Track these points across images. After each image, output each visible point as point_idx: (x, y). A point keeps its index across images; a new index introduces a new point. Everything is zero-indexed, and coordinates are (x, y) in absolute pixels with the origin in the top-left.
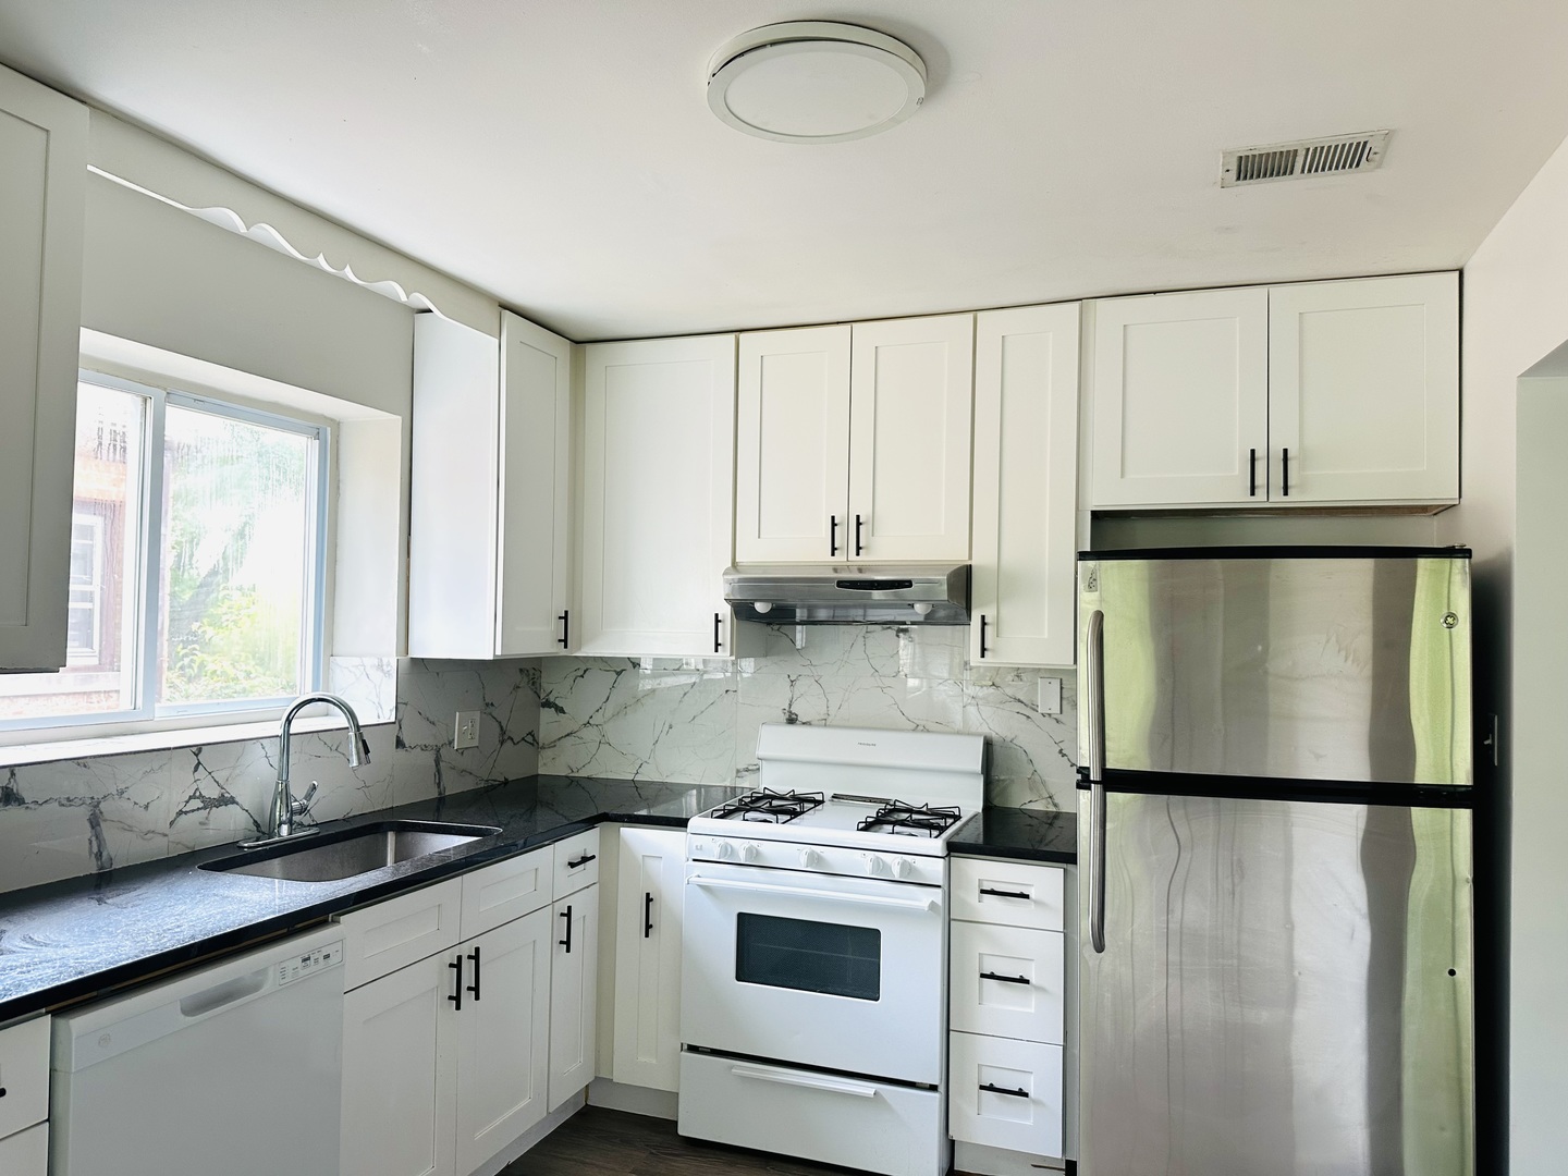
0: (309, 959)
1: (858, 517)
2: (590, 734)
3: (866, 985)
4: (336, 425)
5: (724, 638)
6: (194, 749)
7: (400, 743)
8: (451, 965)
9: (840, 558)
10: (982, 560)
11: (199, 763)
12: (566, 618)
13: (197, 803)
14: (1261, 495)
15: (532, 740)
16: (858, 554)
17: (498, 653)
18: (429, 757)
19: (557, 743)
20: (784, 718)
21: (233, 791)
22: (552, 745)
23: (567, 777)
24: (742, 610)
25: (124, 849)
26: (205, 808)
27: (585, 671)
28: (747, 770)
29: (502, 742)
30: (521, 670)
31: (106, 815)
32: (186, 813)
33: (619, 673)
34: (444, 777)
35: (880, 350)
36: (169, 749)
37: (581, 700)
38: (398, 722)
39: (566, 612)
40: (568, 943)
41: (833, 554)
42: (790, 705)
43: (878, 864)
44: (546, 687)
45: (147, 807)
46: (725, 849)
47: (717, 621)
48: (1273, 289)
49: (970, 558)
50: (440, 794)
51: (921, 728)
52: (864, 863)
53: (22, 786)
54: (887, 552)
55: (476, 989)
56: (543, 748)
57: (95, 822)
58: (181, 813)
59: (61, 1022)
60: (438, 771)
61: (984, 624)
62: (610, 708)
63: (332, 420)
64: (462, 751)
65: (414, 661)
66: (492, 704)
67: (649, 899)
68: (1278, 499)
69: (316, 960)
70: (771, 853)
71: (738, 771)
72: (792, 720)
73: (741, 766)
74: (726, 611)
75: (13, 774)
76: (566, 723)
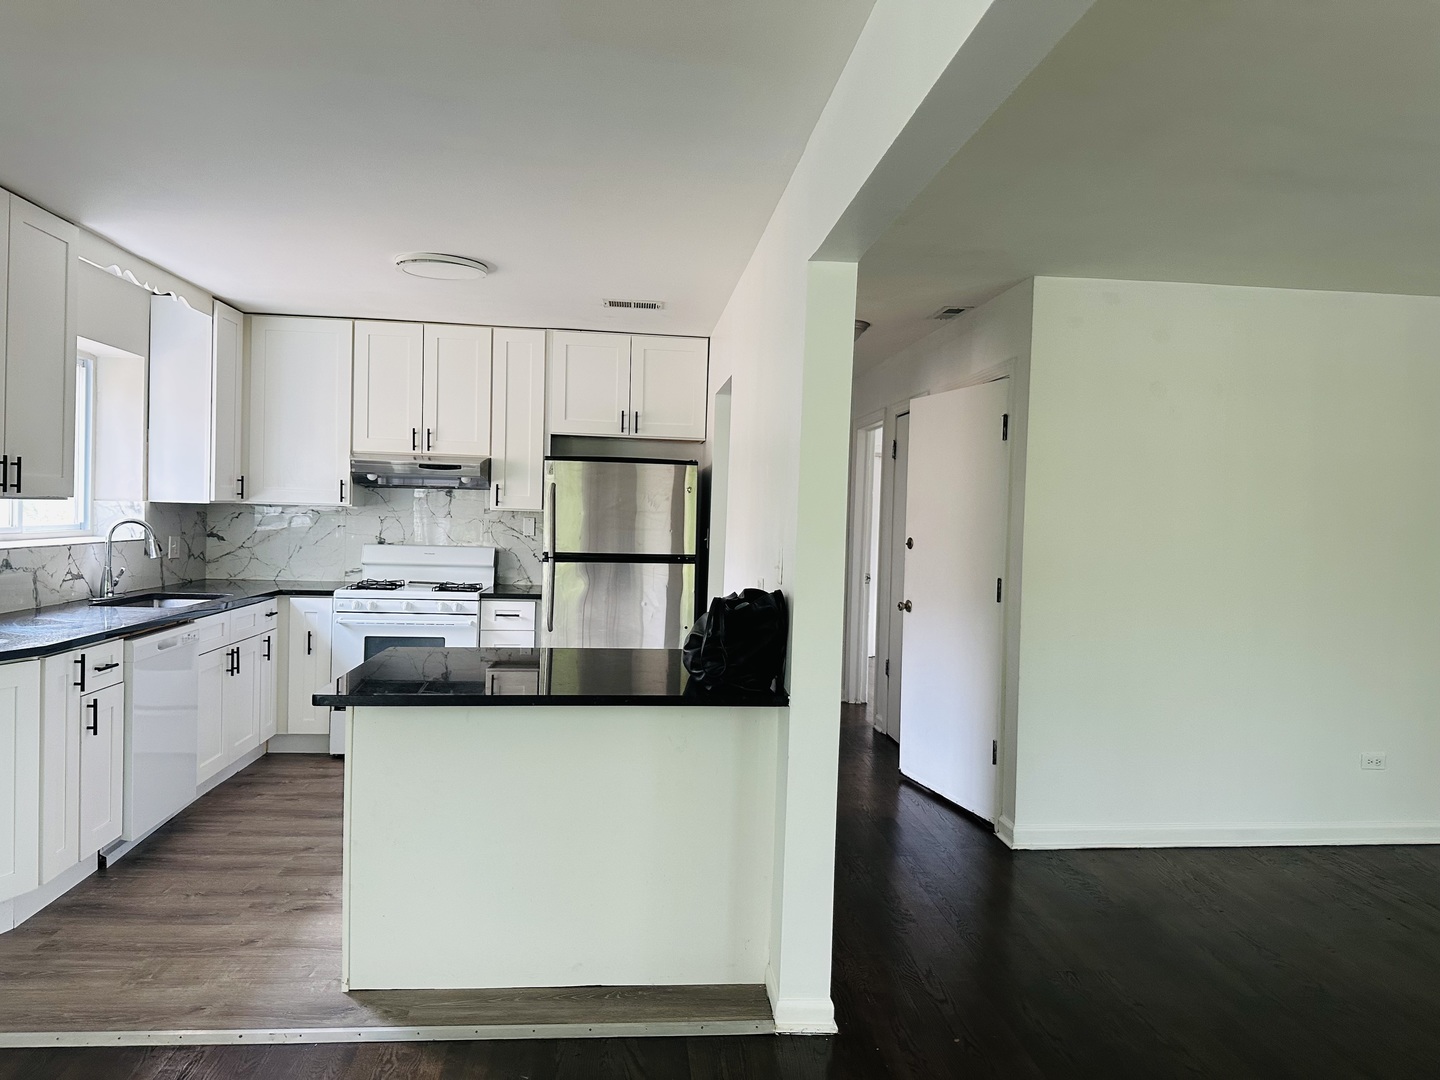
0: (190, 636)
1: (428, 430)
2: (241, 553)
4: (95, 358)
5: (346, 494)
6: (68, 547)
8: (228, 654)
9: (418, 451)
10: (497, 456)
11: (70, 554)
12: (242, 480)
13: (70, 576)
14: (626, 431)
15: (202, 558)
16: (427, 450)
17: (212, 499)
19: (220, 559)
20: (376, 541)
21: (82, 573)
22: (216, 560)
23: (227, 579)
24: (359, 479)
25: (47, 599)
26: (73, 579)
27: (240, 514)
28: (352, 572)
29: (189, 557)
30: (197, 513)
31: (38, 579)
32: (66, 581)
34: (164, 575)
35: (440, 340)
36: (59, 546)
37: (236, 533)
39: (244, 477)
40: (268, 655)
41: (413, 450)
42: (381, 533)
43: (444, 606)
44: (211, 523)
45: (52, 576)
46: (357, 605)
47: (342, 484)
48: (634, 337)
49: (491, 455)
50: (162, 585)
52: (438, 607)
53: (12, 560)
54: (446, 448)
55: (238, 668)
56: (210, 562)
57: (35, 581)
58: (64, 581)
59: (127, 642)
60: (161, 572)
61: (497, 489)
62: (258, 537)
64: (172, 560)
66: (186, 533)
67: (309, 635)
68: (633, 434)
70: (383, 605)
71: (346, 573)
72: (381, 543)
73: (348, 570)
74: (347, 479)
75: (9, 553)
76: (226, 547)
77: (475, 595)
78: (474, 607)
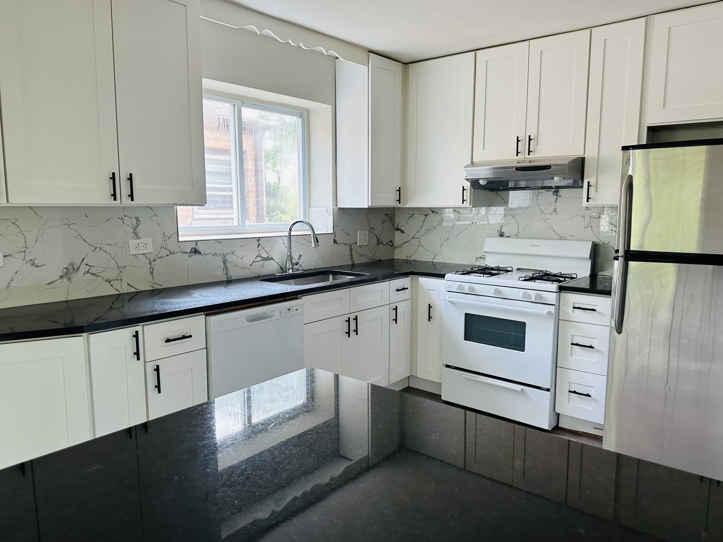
0: (290, 309)
1: (530, 136)
2: (414, 242)
3: (520, 345)
4: (308, 111)
5: (467, 197)
6: (257, 239)
7: (335, 242)
8: (346, 321)
9: (520, 157)
10: (590, 153)
11: (259, 244)
12: (399, 190)
13: (259, 259)
15: (391, 244)
16: (529, 154)
17: (370, 205)
18: (348, 248)
19: (402, 246)
20: (498, 234)
21: (272, 255)
22: (400, 246)
23: (405, 260)
24: (475, 183)
25: (234, 273)
26: (262, 261)
27: (412, 215)
28: (481, 258)
29: (378, 244)
30: (386, 214)
31: (228, 260)
32: (256, 262)
33: (426, 216)
34: (354, 256)
35: (543, 52)
36: (248, 238)
37: (411, 227)
38: (334, 233)
39: (400, 188)
40: (396, 320)
41: (517, 155)
42: (501, 228)
43: (525, 295)
44: (397, 222)
45: (242, 258)
46: (459, 287)
47: (464, 190)
49: (584, 154)
50: (352, 263)
51: (563, 238)
52: (519, 294)
53: (200, 248)
54: (544, 153)
55: (356, 331)
56: (396, 248)
57: (225, 262)
58: (253, 262)
59: (207, 317)
60: (351, 254)
61: (589, 186)
62: (423, 231)
63: (306, 109)
64: (361, 247)
65: (340, 208)
66: (373, 228)
67: (430, 307)
69: (293, 310)
70: (479, 289)
71: (477, 258)
72: (502, 235)
73: (478, 256)
74: (468, 185)
75: (197, 244)
76: (405, 237)
77: (554, 286)
78: (552, 298)
